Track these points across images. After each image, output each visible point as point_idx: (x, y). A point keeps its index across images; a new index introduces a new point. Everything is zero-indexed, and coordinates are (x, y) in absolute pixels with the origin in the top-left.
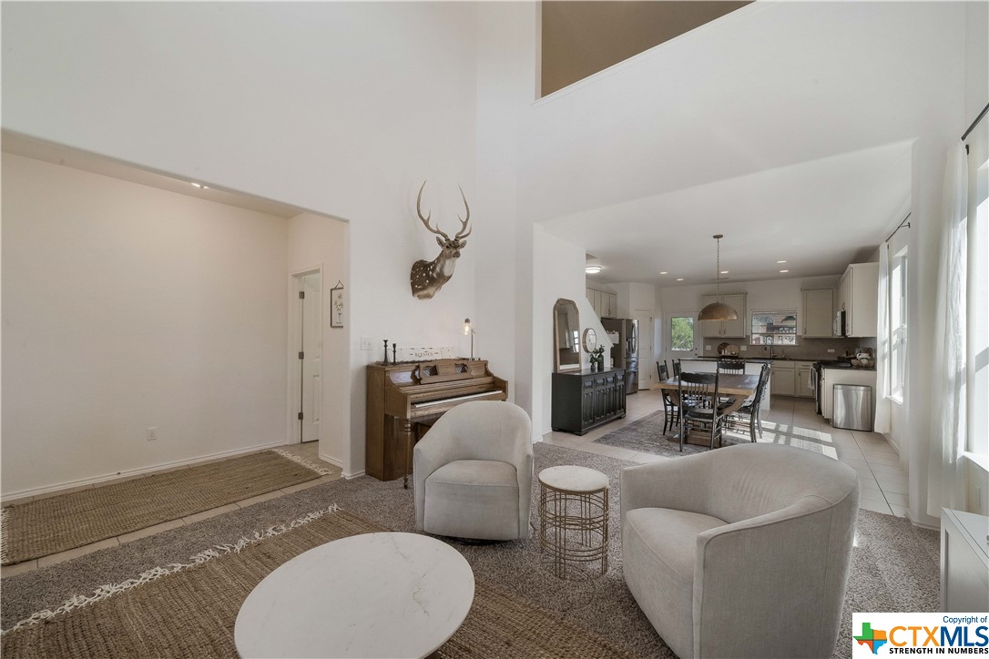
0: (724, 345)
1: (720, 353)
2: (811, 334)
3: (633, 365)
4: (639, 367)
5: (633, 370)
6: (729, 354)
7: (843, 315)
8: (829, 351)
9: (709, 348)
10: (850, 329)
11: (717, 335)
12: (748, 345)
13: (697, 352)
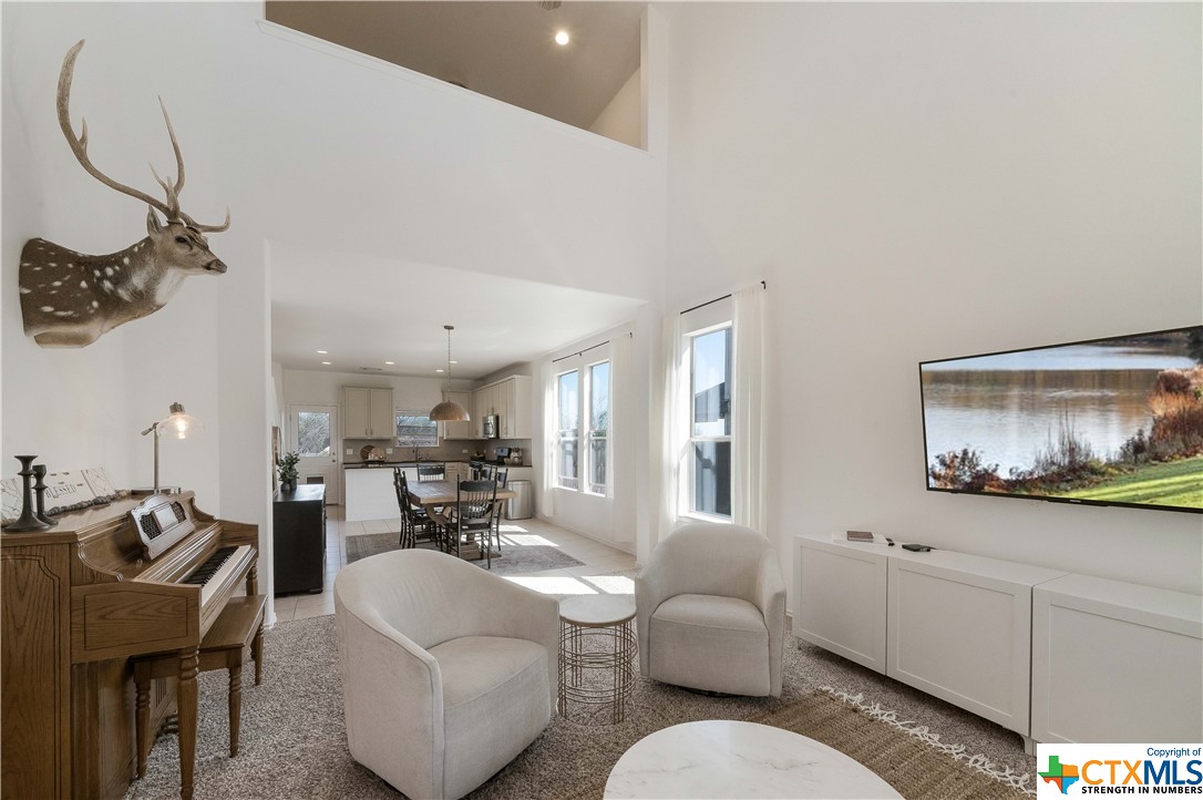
0: (368, 449)
1: (366, 457)
2: (453, 436)
7: (497, 418)
8: (465, 451)
9: (350, 452)
10: (511, 432)
11: (363, 436)
12: (395, 448)
13: (335, 457)
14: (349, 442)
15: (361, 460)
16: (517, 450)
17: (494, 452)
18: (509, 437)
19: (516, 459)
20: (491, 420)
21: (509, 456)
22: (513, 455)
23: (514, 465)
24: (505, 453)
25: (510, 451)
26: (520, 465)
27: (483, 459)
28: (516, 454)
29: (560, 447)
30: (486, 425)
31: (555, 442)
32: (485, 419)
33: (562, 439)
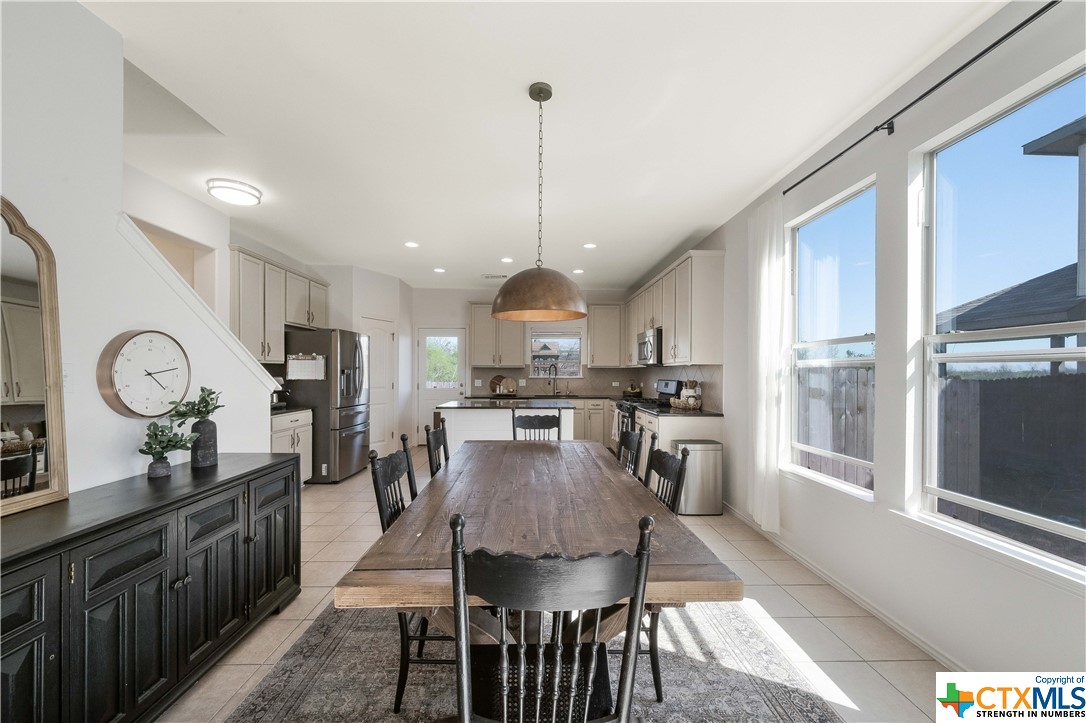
0: (497, 380)
1: (494, 390)
2: (599, 364)
3: (360, 419)
4: (371, 421)
5: (359, 428)
6: (506, 392)
7: (659, 333)
8: (614, 384)
9: (478, 383)
10: (682, 353)
11: (489, 363)
12: (528, 379)
13: (462, 389)
14: (477, 371)
15: (487, 392)
16: (693, 385)
17: (655, 387)
18: (678, 362)
19: (691, 401)
20: (650, 337)
21: (678, 395)
22: (685, 392)
23: (686, 411)
24: (672, 388)
25: (680, 385)
26: (698, 411)
27: (638, 396)
28: (691, 392)
29: (795, 379)
30: (642, 344)
31: (786, 369)
32: (642, 336)
33: (801, 364)
